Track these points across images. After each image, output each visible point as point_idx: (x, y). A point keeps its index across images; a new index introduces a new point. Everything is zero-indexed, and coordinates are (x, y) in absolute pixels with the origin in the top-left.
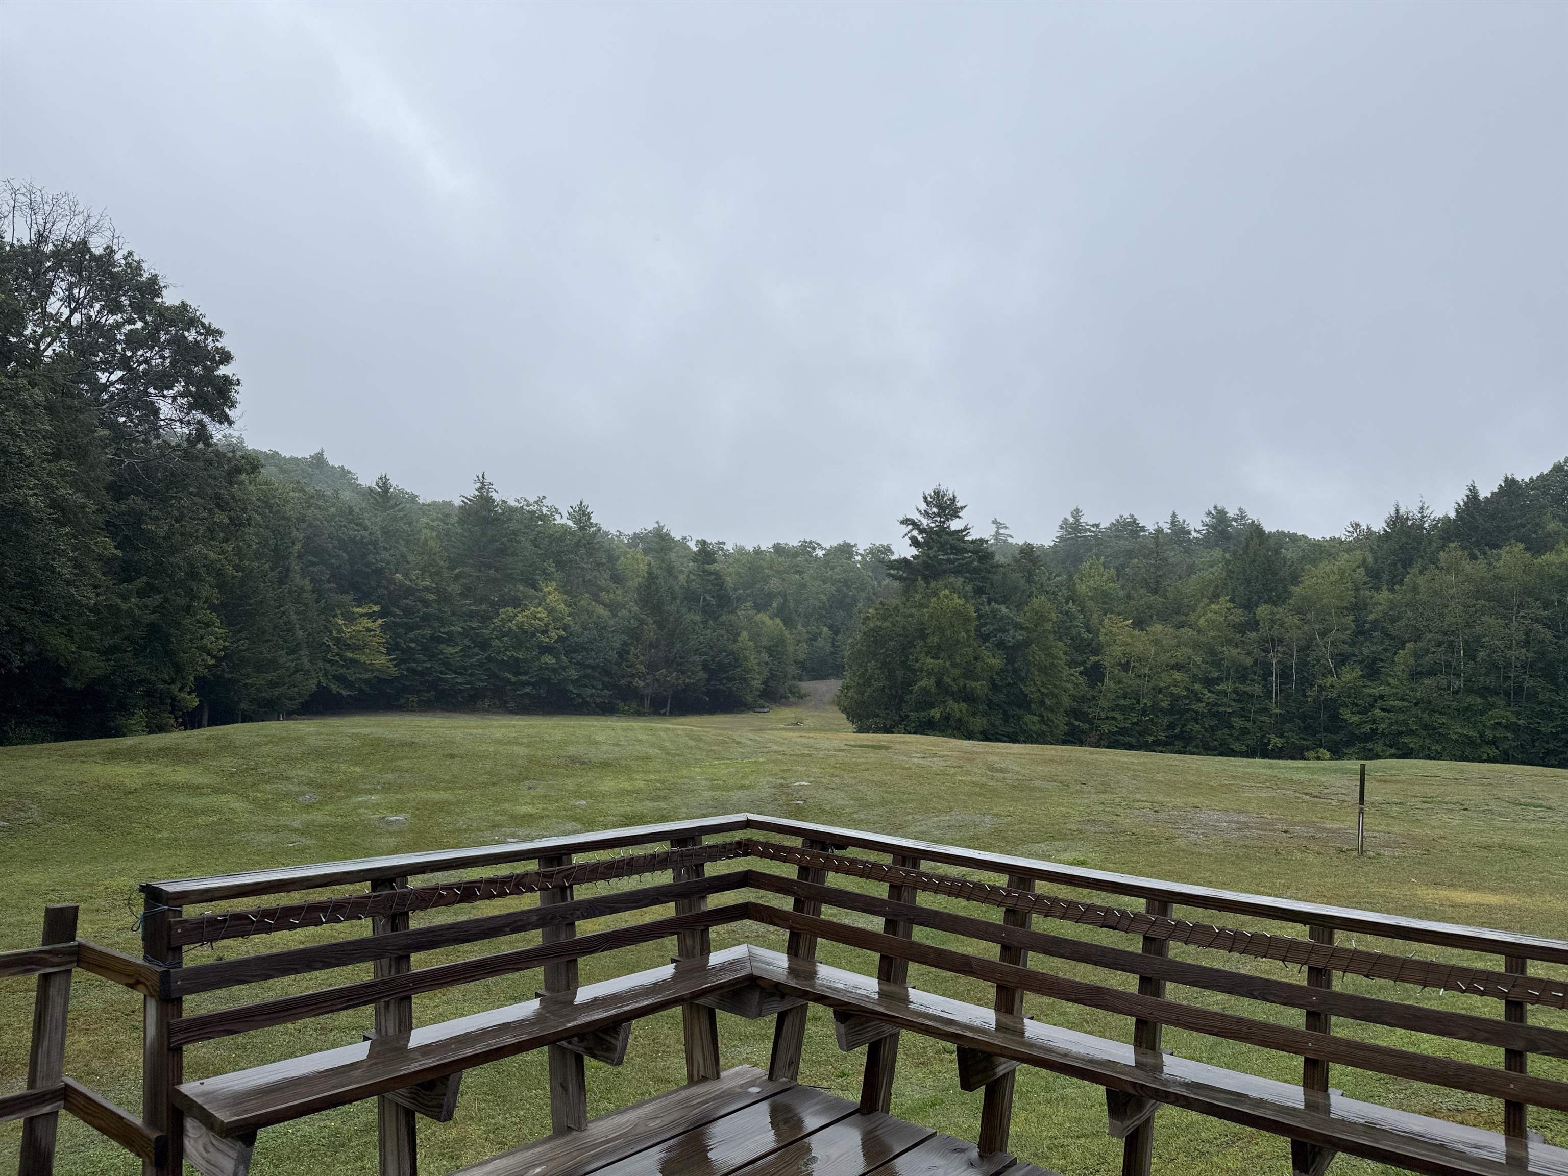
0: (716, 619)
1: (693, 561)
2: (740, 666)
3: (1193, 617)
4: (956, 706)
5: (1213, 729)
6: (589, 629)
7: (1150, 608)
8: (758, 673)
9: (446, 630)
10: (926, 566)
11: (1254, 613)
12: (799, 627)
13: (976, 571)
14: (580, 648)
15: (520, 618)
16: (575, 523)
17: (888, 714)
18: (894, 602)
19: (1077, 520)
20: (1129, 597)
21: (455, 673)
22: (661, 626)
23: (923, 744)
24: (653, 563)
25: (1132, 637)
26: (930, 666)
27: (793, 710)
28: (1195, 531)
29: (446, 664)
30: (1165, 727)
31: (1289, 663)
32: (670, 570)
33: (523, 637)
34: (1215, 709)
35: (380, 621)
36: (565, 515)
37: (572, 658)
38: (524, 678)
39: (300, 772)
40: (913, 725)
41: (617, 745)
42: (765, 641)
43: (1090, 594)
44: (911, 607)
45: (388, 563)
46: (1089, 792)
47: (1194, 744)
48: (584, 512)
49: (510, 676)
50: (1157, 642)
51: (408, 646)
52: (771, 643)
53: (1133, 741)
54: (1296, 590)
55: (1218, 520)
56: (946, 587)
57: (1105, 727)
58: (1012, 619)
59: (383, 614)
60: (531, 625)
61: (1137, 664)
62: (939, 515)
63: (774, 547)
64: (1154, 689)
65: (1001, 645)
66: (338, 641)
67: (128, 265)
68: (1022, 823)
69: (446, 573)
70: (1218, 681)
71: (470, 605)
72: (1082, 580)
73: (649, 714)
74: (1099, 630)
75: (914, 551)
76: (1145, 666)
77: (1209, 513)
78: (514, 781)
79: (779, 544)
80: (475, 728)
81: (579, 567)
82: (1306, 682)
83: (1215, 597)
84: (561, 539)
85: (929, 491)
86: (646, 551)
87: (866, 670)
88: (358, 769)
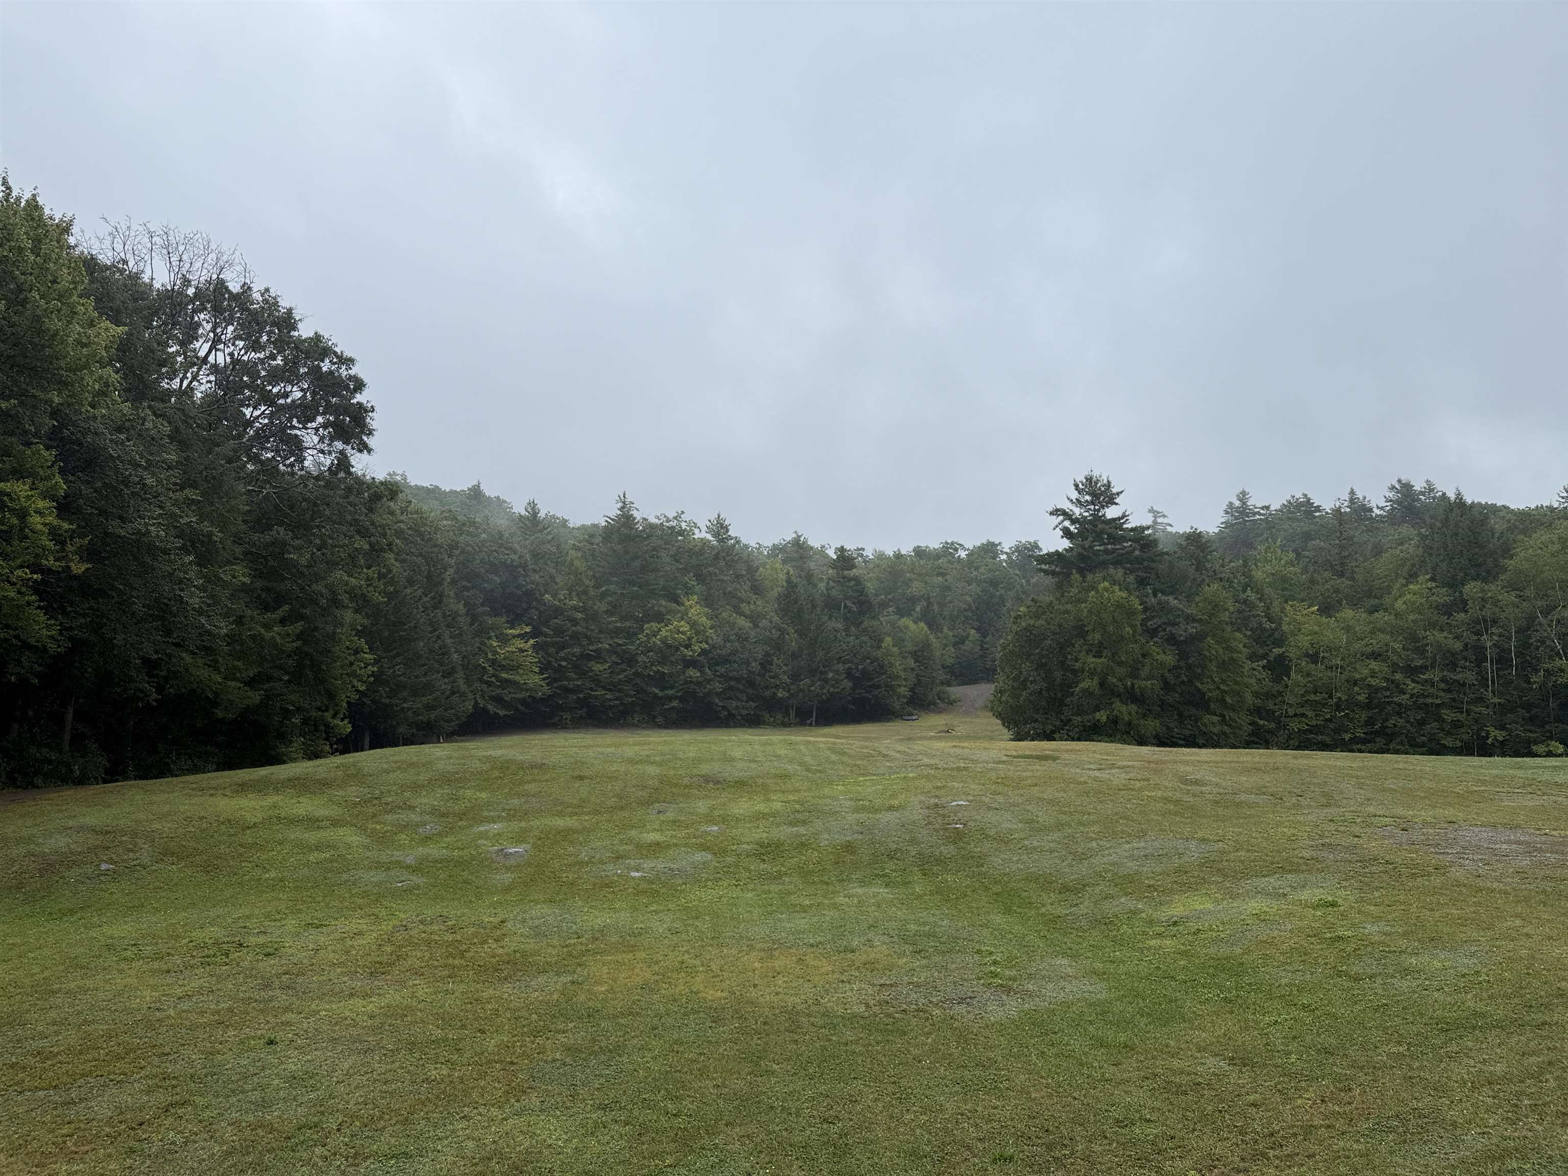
0: (858, 625)
1: (833, 568)
2: (885, 673)
3: (1387, 600)
4: (1124, 708)
5: (1422, 723)
6: (732, 641)
7: (1337, 591)
8: (905, 680)
9: (594, 648)
10: (1082, 557)
11: (1461, 592)
12: (945, 629)
13: (1139, 560)
14: (725, 660)
15: (663, 633)
16: (713, 536)
17: (1047, 719)
18: (1046, 598)
19: (1244, 503)
20: (1312, 581)
21: (604, 688)
22: (802, 634)
23: (1094, 752)
24: (792, 572)
25: (1319, 624)
26: (1092, 666)
27: (943, 716)
28: (1378, 508)
29: (596, 680)
30: (1363, 723)
31: (1506, 646)
32: (809, 578)
33: (668, 651)
34: (1422, 700)
35: (532, 642)
36: (704, 529)
37: (716, 671)
38: (670, 692)
39: (425, 800)
40: (1077, 730)
41: (754, 761)
42: (910, 647)
43: (1267, 580)
44: (1067, 603)
45: (537, 585)
46: (1309, 806)
47: (1399, 740)
48: (722, 525)
49: (657, 691)
50: (1348, 629)
51: (559, 665)
52: (916, 649)
53: (1328, 739)
54: (1511, 563)
55: (1403, 494)
56: (1104, 579)
57: (1294, 725)
58: (1182, 611)
59: (535, 634)
60: (675, 639)
61: (1326, 655)
62: (1093, 503)
63: (914, 550)
64: (1348, 681)
65: (1172, 640)
66: (493, 662)
67: (266, 301)
68: (1237, 850)
69: (592, 593)
70: (1423, 669)
71: (616, 622)
72: (1257, 566)
73: (796, 725)
74: (1281, 618)
75: (1066, 544)
76: (1337, 656)
77: (1393, 488)
78: (643, 805)
79: (919, 547)
80: (609, 746)
81: (719, 580)
82: (1528, 666)
83: (1412, 576)
84: (700, 553)
85: (1081, 478)
86: (784, 562)
87: (1021, 672)
88: (484, 795)
